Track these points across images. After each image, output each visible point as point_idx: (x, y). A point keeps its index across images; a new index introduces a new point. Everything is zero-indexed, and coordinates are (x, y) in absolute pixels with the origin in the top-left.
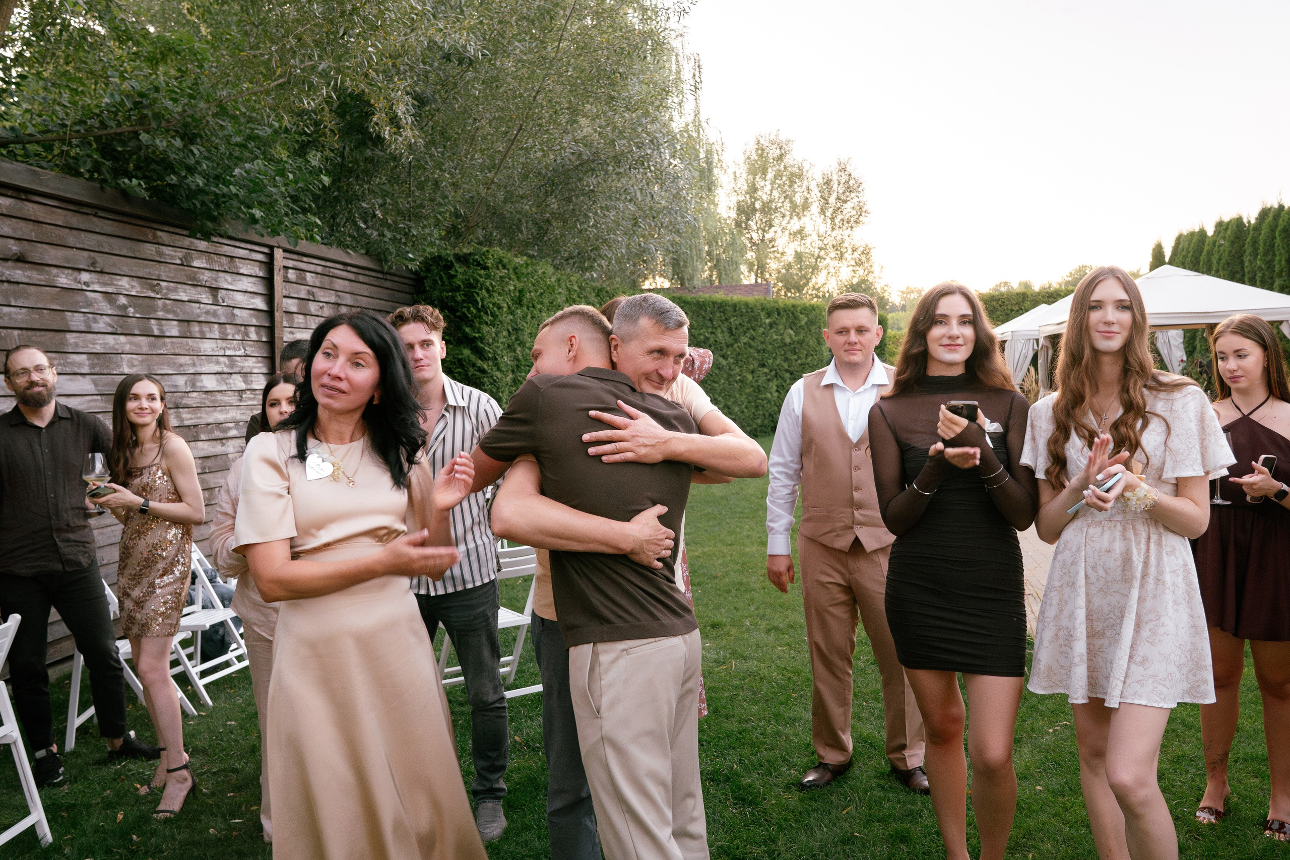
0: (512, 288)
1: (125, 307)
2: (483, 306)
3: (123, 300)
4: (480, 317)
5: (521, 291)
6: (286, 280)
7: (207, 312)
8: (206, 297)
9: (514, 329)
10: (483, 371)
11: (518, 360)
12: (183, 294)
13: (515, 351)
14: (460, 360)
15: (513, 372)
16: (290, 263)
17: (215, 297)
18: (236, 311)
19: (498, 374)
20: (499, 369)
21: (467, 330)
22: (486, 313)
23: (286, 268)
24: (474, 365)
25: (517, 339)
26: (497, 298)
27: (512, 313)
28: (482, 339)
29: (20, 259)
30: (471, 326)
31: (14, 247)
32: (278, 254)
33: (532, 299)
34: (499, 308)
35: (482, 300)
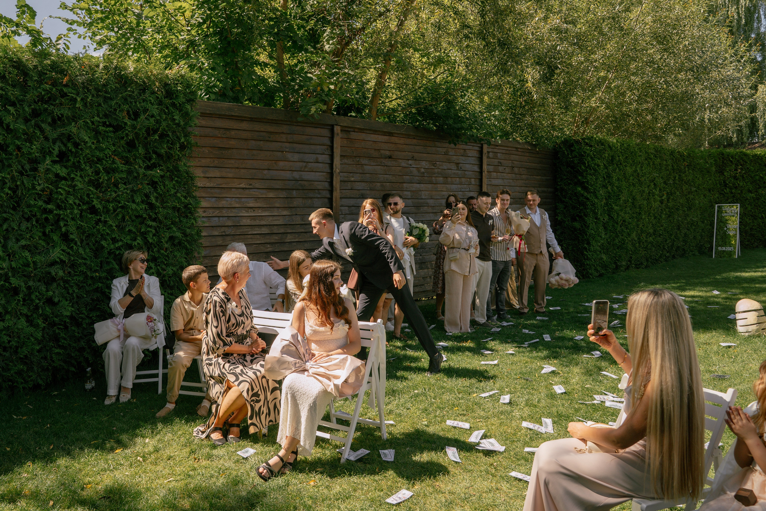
0: (607, 155)
1: (423, 173)
2: (588, 165)
3: (423, 170)
4: (587, 171)
5: (612, 157)
6: (488, 157)
7: (454, 173)
8: (453, 167)
9: (607, 177)
10: (588, 199)
11: (609, 193)
12: (445, 166)
13: (607, 188)
14: (575, 193)
15: (606, 199)
16: (490, 150)
17: (458, 167)
18: (466, 172)
19: (596, 200)
20: (597, 198)
21: (580, 178)
22: (590, 169)
23: (488, 152)
24: (583, 195)
25: (609, 182)
26: (597, 161)
27: (607, 168)
28: (588, 182)
29: (390, 157)
30: (582, 176)
31: (388, 153)
32: (485, 146)
33: (619, 160)
34: (598, 166)
35: (588, 162)
